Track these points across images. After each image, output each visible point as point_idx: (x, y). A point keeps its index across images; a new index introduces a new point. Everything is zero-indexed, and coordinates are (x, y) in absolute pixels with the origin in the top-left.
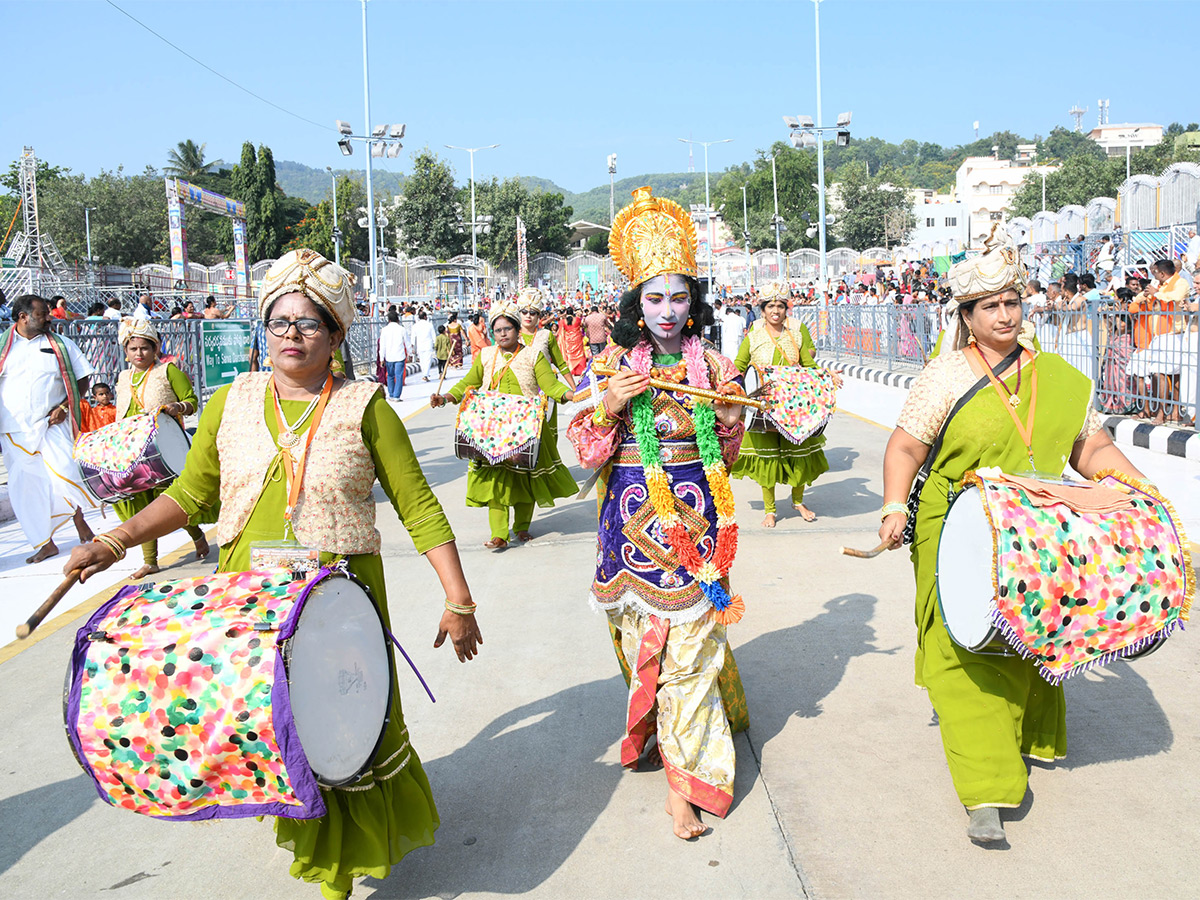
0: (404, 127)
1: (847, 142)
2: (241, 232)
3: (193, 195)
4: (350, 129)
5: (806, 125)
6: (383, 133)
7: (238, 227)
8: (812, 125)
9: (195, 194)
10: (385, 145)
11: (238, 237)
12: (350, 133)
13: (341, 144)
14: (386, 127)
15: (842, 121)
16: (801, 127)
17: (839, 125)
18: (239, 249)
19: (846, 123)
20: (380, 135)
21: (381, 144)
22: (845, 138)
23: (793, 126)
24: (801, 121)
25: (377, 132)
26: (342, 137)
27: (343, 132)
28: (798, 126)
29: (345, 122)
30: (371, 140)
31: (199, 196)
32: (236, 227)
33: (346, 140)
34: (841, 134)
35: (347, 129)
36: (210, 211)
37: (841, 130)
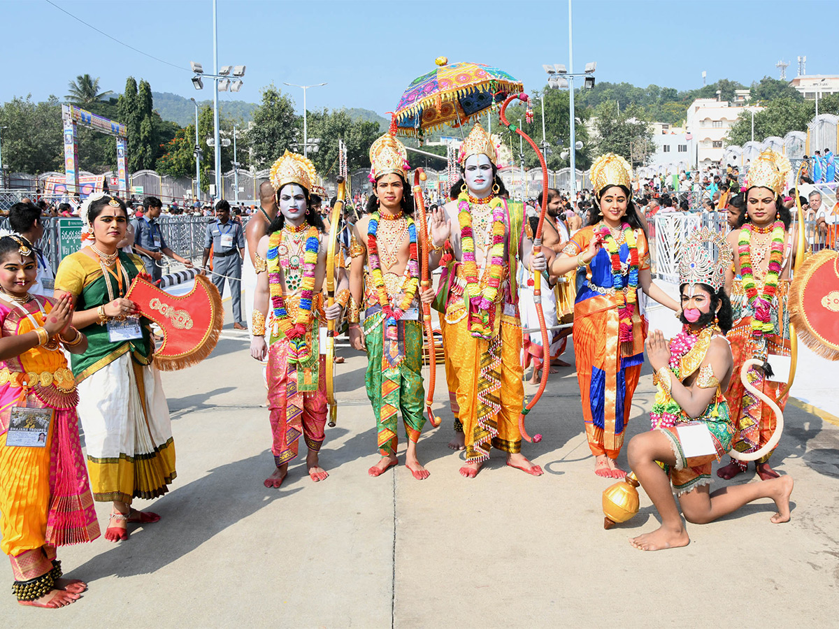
0: (244, 68)
1: (593, 85)
2: (123, 148)
3: (84, 118)
4: (202, 69)
5: (561, 72)
6: (228, 73)
7: (120, 144)
8: (565, 72)
9: (86, 118)
10: (229, 82)
11: (120, 151)
12: (201, 72)
13: (194, 80)
14: (230, 68)
15: (589, 69)
16: (557, 73)
17: (586, 72)
18: (121, 161)
19: (592, 71)
20: (225, 74)
21: (225, 81)
22: (591, 82)
23: (550, 72)
24: (557, 68)
25: (223, 72)
26: (195, 75)
27: (196, 71)
28: (554, 72)
29: (198, 63)
30: (218, 78)
31: (89, 119)
33: (198, 77)
34: (588, 79)
35: (199, 69)
36: (98, 130)
37: (588, 76)
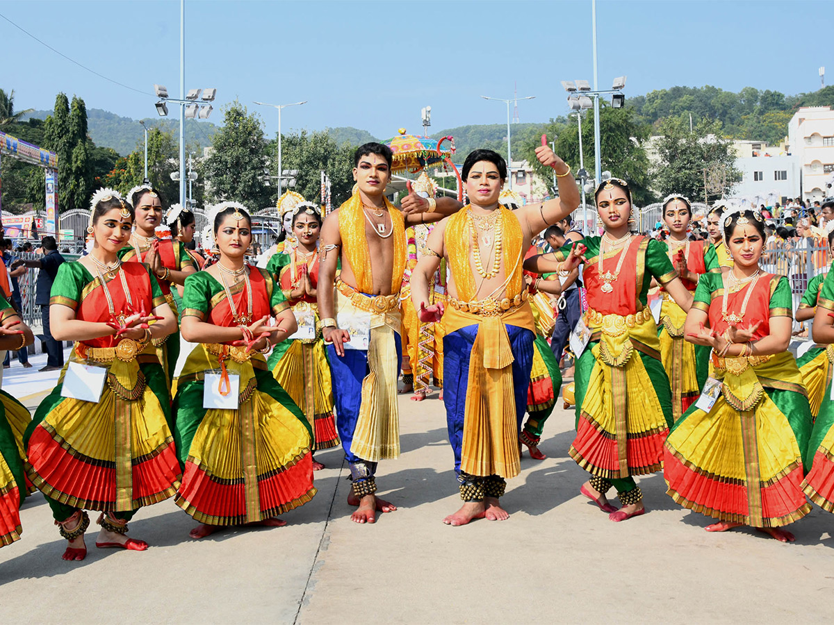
0: (215, 91)
1: (622, 104)
2: (53, 182)
3: (9, 145)
4: (167, 93)
5: (583, 89)
6: (196, 97)
7: (49, 177)
8: (589, 89)
9: (12, 145)
10: (197, 107)
11: (50, 186)
12: (166, 96)
13: (158, 105)
14: (199, 91)
15: (617, 85)
16: (578, 91)
17: (615, 88)
18: (50, 198)
19: (621, 87)
20: (193, 99)
21: (193, 106)
22: (620, 100)
23: (570, 90)
24: (578, 85)
25: (190, 95)
26: (159, 100)
27: (160, 95)
28: (575, 90)
29: (163, 86)
30: (185, 102)
31: (15, 147)
32: (48, 176)
33: (163, 102)
34: (616, 97)
35: (163, 92)
36: (24, 160)
37: (616, 93)
